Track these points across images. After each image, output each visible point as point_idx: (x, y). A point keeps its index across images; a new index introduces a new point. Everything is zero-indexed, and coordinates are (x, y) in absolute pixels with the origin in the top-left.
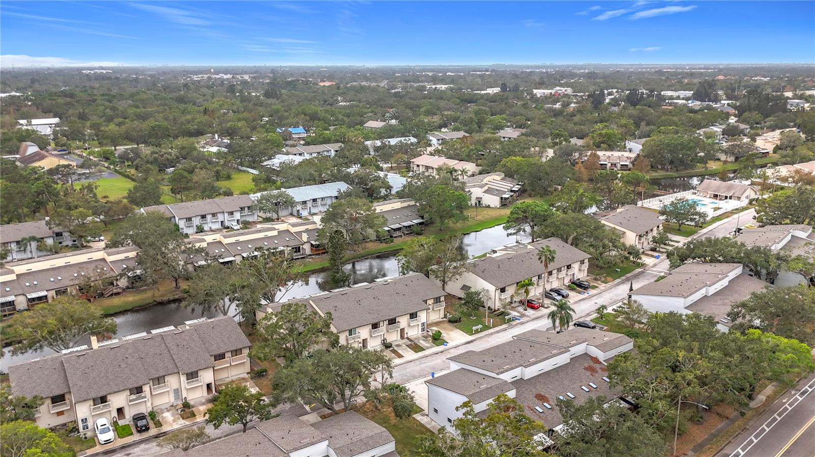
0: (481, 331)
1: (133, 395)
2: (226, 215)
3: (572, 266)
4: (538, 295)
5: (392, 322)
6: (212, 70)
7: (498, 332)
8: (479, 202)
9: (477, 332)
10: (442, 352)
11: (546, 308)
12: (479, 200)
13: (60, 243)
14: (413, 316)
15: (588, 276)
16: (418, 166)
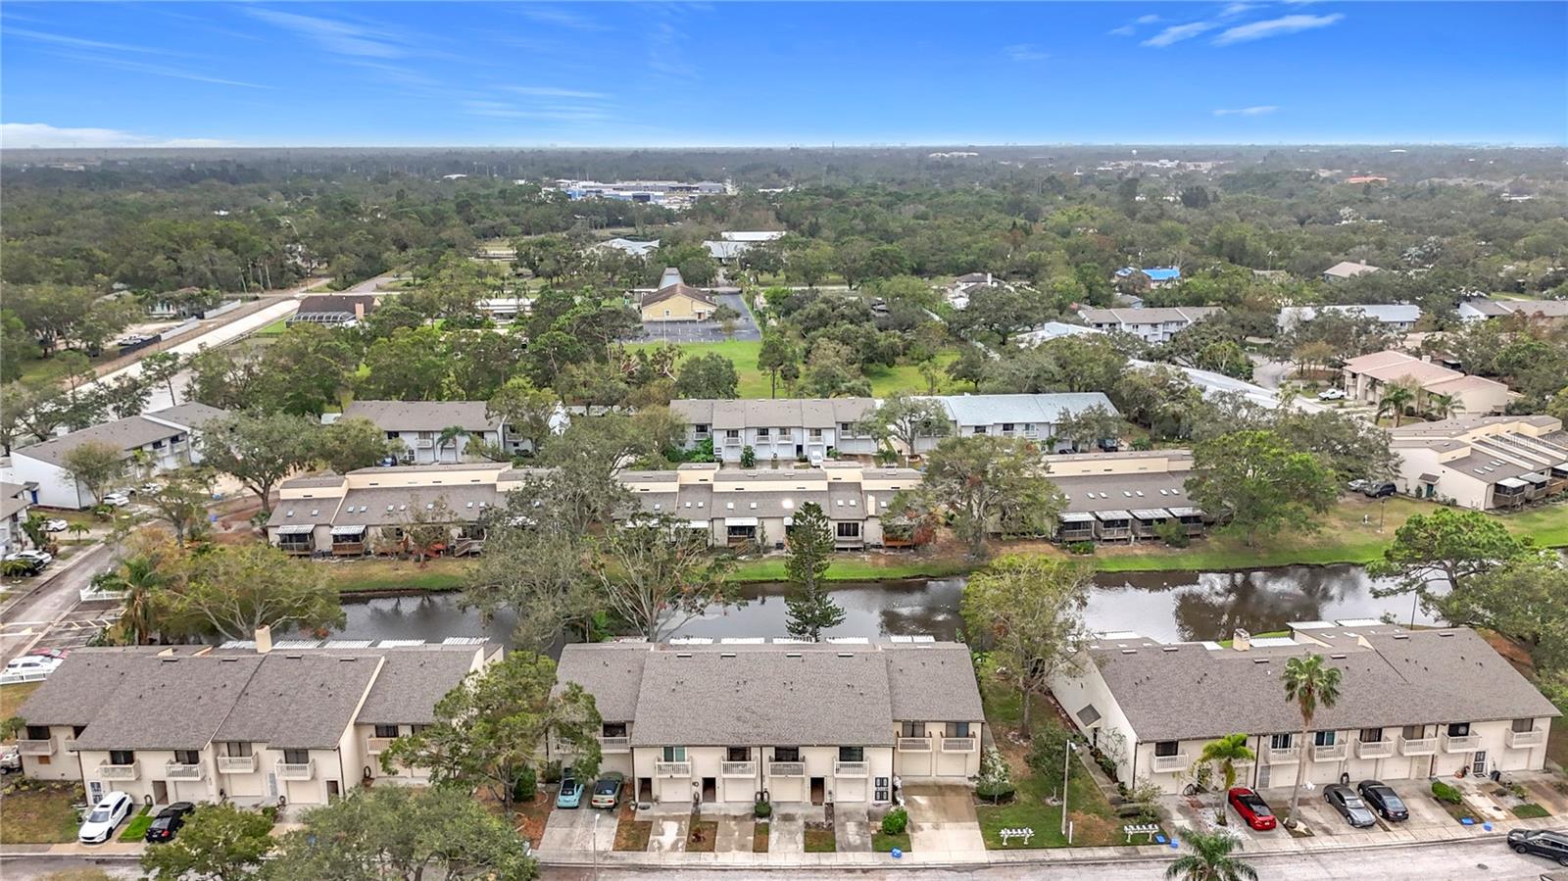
0: (1027, 847)
1: (179, 764)
2: (807, 433)
3: (1472, 727)
4: (1310, 786)
5: (787, 754)
6: (1134, 152)
7: (1074, 863)
8: (1430, 487)
9: (1016, 844)
10: (865, 871)
11: (1297, 835)
12: (1430, 482)
13: (516, 444)
14: (850, 754)
15: (1547, 770)
16: (1354, 376)
